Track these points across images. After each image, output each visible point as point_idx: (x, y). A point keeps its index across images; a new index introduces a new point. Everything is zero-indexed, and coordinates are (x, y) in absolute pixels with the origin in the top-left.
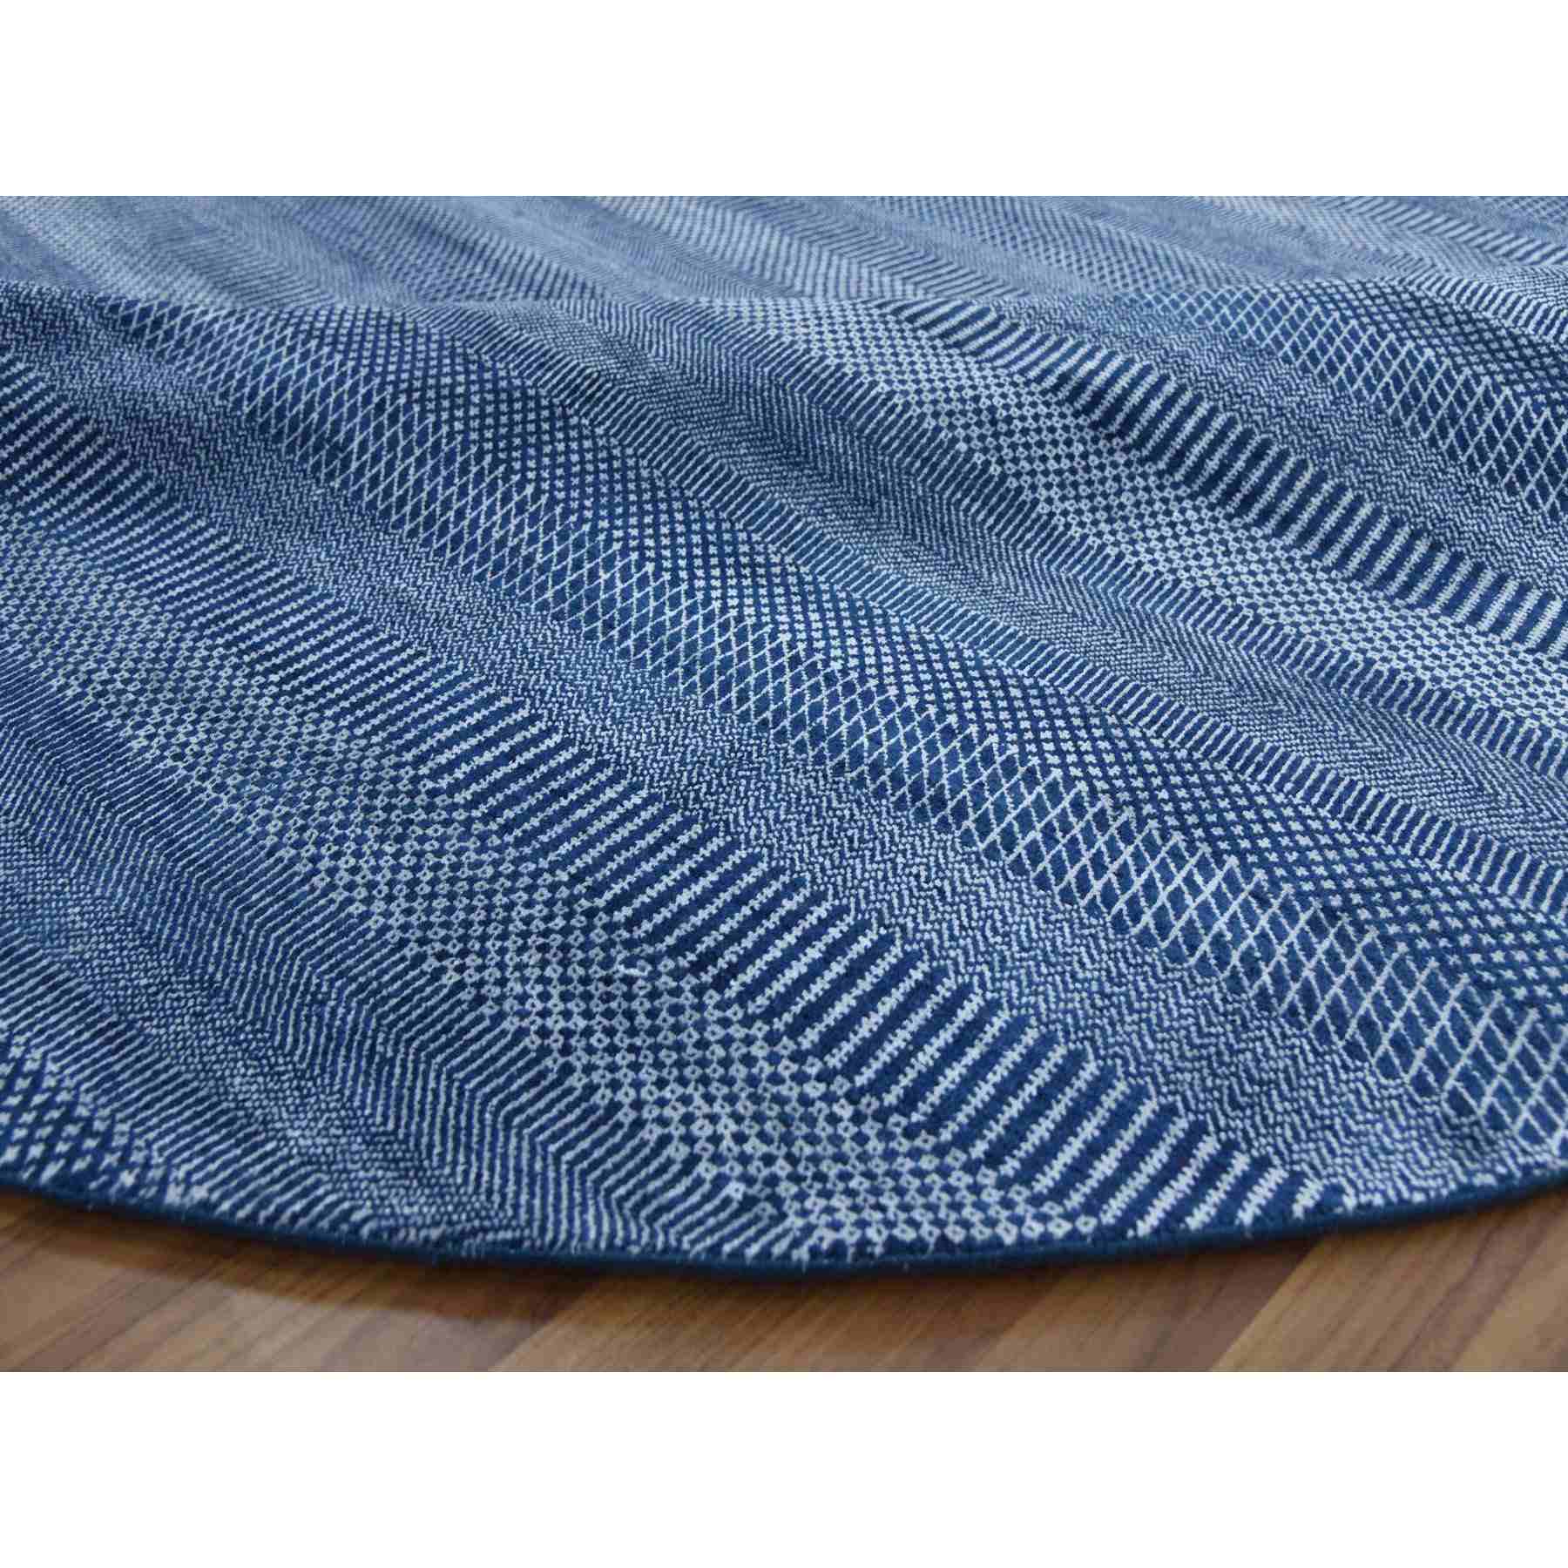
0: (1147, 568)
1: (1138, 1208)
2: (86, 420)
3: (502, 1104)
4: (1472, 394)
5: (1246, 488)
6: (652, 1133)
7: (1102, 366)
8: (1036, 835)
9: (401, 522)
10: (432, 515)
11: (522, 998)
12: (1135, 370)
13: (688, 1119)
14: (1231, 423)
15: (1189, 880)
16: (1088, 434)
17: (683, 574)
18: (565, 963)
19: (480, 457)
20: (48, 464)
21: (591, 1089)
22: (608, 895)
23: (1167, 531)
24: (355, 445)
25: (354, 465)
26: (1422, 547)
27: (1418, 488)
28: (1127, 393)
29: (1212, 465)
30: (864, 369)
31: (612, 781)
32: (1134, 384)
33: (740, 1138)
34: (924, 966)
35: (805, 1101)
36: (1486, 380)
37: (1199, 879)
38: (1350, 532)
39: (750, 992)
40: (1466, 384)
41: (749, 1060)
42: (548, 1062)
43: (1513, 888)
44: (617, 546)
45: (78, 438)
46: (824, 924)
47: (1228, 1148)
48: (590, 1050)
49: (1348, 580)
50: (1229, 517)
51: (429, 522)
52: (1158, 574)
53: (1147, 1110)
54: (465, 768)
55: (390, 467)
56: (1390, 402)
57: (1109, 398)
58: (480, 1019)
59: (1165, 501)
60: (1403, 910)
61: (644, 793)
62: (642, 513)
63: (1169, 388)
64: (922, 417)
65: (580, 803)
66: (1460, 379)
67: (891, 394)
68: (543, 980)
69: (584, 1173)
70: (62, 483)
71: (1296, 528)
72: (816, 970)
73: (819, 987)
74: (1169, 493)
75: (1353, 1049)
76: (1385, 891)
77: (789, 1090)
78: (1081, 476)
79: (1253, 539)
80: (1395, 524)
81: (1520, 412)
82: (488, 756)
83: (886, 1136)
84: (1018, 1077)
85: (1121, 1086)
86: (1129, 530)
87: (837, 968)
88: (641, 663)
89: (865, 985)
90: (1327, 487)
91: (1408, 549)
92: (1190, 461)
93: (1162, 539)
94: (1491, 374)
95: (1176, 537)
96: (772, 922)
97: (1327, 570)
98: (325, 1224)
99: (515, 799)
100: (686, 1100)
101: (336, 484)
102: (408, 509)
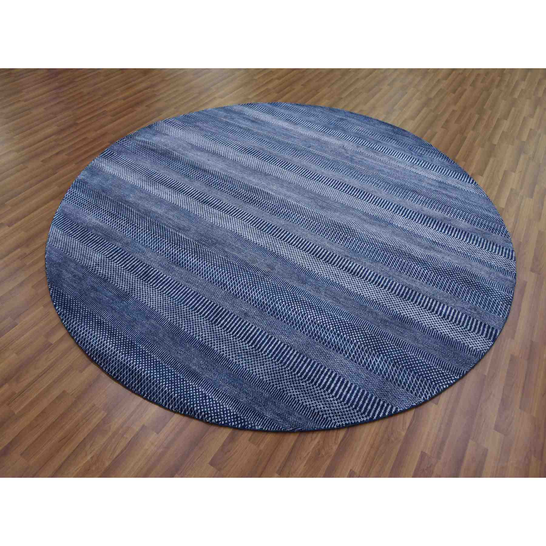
0: (365, 296)
1: (374, 415)
2: (179, 283)
3: (292, 407)
4: (411, 267)
5: (378, 282)
6: (312, 408)
7: (352, 265)
8: (354, 353)
9: (239, 297)
10: (244, 295)
11: (289, 390)
12: (357, 266)
13: (316, 406)
14: (374, 273)
15: (376, 359)
16: (352, 276)
17: (290, 304)
18: (293, 384)
19: (250, 285)
20: (174, 290)
21: (303, 403)
22: (296, 371)
23: (367, 289)
24: (228, 284)
25: (228, 287)
26: (407, 289)
27: (405, 281)
28: (357, 270)
29: (372, 279)
30: (313, 269)
31: (291, 349)
32: (358, 268)
33: (324, 408)
34: (342, 378)
35: (331, 401)
36: (413, 265)
37: (377, 359)
38: (396, 288)
39: (320, 385)
40: (410, 265)
41: (322, 396)
42: (296, 399)
43: (420, 356)
44: (277, 299)
45: (179, 286)
46: (327, 372)
47: (384, 402)
48: (301, 397)
49: (396, 296)
50: (377, 286)
51: (244, 296)
52: (367, 297)
53: (374, 398)
54: (268, 351)
55: (235, 287)
56: (399, 269)
57: (354, 271)
58: (285, 394)
59: (366, 284)
60: (405, 361)
61: (296, 351)
62: (280, 293)
63: (363, 268)
64: (324, 276)
65: (287, 354)
66: (409, 265)
67: (318, 273)
68: (291, 387)
69: (306, 416)
70: (178, 293)
71: (387, 288)
72: (328, 380)
73: (329, 383)
74: (366, 283)
75: (399, 385)
76: (403, 358)
77: (328, 399)
78: (352, 282)
79: (381, 290)
80: (402, 286)
81: (419, 269)
82: (271, 348)
83: (342, 405)
84: (357, 395)
85: (370, 395)
86: (361, 289)
87: (331, 379)
88: (288, 324)
89: (335, 382)
90: (391, 281)
91: (405, 290)
92: (369, 278)
93: (366, 291)
94: (414, 264)
95: (369, 290)
96: (320, 373)
97: (393, 294)
98: (277, 429)
99: (277, 355)
100: (315, 403)
101: (226, 290)
102: (240, 294)
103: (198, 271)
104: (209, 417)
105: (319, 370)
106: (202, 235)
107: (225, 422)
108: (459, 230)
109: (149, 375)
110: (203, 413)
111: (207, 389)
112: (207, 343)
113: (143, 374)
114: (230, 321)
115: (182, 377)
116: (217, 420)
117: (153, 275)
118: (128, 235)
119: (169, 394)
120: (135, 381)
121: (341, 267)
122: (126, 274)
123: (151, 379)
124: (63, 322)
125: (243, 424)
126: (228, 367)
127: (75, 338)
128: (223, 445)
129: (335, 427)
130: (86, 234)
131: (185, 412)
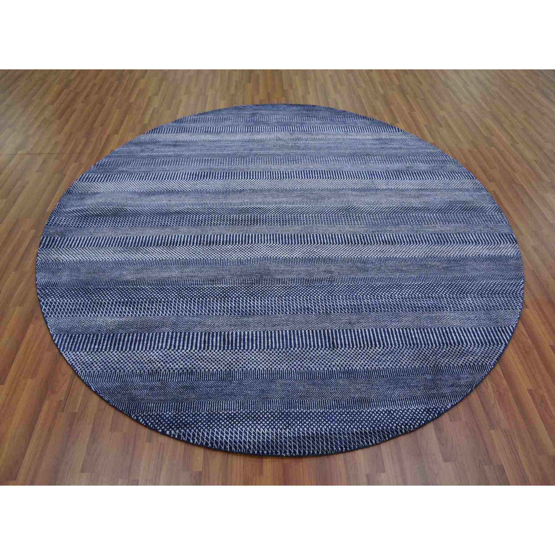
1: (504, 340)
3: (454, 373)
6: (467, 364)
9: (331, 312)
11: (440, 362)
15: (468, 300)
17: (373, 294)
18: (438, 355)
22: (430, 344)
24: (310, 306)
25: (313, 309)
34: (462, 328)
35: (472, 350)
39: (454, 343)
41: (464, 350)
42: (451, 366)
46: (450, 331)
47: (501, 327)
48: (452, 361)
53: (493, 329)
58: (440, 367)
61: (415, 329)
65: (411, 335)
68: (439, 358)
72: (456, 336)
73: (458, 337)
75: (498, 309)
77: (470, 350)
83: (481, 348)
96: (446, 334)
98: (462, 397)
103: (272, 310)
104: (410, 425)
105: (443, 333)
106: (241, 276)
107: (424, 421)
108: (425, 172)
109: (328, 429)
110: (403, 427)
111: (385, 406)
112: (346, 368)
113: (323, 433)
114: (344, 337)
115: (356, 411)
116: (417, 424)
117: (234, 339)
118: (166, 315)
119: (361, 433)
120: (323, 444)
121: (378, 242)
122: (205, 354)
123: (334, 432)
124: (191, 441)
125: (437, 412)
126: (381, 376)
127: (223, 448)
128: (439, 439)
129: (492, 366)
130: (116, 339)
131: (388, 437)
